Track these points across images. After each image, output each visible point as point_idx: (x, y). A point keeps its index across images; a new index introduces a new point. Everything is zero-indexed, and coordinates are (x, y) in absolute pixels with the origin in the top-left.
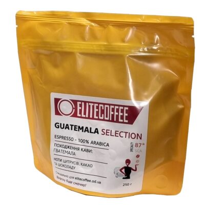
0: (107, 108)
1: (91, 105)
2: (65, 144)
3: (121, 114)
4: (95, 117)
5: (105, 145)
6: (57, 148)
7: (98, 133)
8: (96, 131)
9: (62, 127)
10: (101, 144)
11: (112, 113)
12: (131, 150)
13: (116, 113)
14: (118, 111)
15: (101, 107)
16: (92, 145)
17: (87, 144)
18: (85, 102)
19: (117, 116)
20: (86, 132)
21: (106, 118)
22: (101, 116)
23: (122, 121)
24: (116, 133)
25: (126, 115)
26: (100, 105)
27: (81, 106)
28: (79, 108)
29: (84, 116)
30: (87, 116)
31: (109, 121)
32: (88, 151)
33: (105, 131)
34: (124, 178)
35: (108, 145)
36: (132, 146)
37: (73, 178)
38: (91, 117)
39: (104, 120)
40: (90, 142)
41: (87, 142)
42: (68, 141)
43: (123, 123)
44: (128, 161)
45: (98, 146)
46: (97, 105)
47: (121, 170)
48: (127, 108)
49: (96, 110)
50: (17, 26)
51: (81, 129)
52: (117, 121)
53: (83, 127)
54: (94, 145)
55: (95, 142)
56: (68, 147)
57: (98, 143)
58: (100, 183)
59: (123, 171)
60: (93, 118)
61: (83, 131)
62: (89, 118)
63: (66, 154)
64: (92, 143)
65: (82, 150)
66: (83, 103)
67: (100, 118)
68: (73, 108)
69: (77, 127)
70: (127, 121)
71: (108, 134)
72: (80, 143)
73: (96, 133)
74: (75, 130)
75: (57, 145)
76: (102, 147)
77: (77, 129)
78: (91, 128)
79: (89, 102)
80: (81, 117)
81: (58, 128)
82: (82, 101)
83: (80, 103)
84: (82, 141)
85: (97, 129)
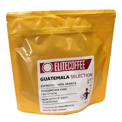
0: (73, 63)
1: (63, 63)
2: (48, 89)
3: (81, 65)
4: (66, 69)
5: (74, 83)
6: (43, 93)
7: (69, 78)
8: (68, 77)
9: (45, 79)
10: (71, 83)
11: (76, 65)
12: (88, 83)
13: (78, 65)
14: (79, 63)
15: (69, 63)
16: (66, 85)
17: (63, 86)
18: (59, 62)
19: (79, 66)
20: (62, 79)
21: (72, 69)
22: (70, 68)
23: (82, 68)
24: (79, 76)
25: (84, 64)
26: (69, 62)
27: (57, 65)
28: (55, 66)
29: (60, 70)
30: (61, 70)
31: (74, 70)
32: (64, 89)
33: (73, 76)
34: (85, 99)
35: (75, 83)
36: (88, 81)
37: (57, 107)
38: (64, 70)
39: (71, 70)
40: (65, 84)
41: (63, 84)
42: (51, 87)
43: (83, 69)
44: (87, 89)
45: (70, 85)
46: (67, 62)
47: (84, 95)
48: (84, 61)
49: (66, 65)
50: (7, 22)
51: (58, 78)
52: (79, 69)
53: (59, 77)
54: (68, 85)
55: (68, 83)
56: (51, 90)
57: (70, 84)
58: (74, 105)
59: (85, 95)
60: (65, 70)
61: (60, 79)
62: (62, 71)
63: (50, 95)
64: (66, 84)
65: (60, 90)
66: (58, 63)
67: (69, 69)
68: (52, 67)
69: (56, 77)
70: (84, 68)
71: (74, 77)
72: (59, 86)
73: (68, 78)
74: (54, 79)
75: (43, 91)
76: (72, 85)
77: (56, 79)
78: (64, 76)
79: (62, 62)
80: (58, 71)
81: (43, 80)
82: (57, 62)
83: (56, 63)
84: (60, 85)
85: (68, 76)
